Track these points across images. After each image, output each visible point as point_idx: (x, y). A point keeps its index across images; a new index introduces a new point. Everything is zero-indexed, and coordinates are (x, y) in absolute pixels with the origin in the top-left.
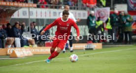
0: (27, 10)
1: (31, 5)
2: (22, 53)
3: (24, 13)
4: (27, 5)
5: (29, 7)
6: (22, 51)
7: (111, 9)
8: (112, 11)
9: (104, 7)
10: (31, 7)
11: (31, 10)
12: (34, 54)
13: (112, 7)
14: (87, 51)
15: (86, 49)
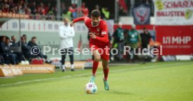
0: (17, 21)
1: (22, 16)
2: (10, 72)
3: (14, 25)
4: (18, 16)
5: (20, 18)
6: (10, 69)
7: (115, 22)
8: (116, 24)
9: (107, 19)
10: (23, 18)
11: (22, 21)
12: (24, 74)
13: (116, 19)
14: (86, 70)
15: (86, 68)
